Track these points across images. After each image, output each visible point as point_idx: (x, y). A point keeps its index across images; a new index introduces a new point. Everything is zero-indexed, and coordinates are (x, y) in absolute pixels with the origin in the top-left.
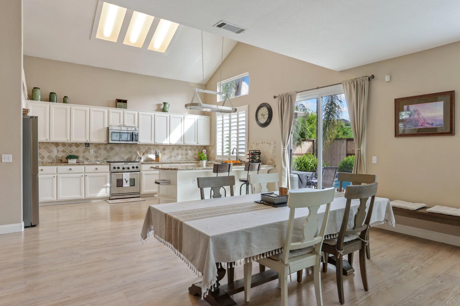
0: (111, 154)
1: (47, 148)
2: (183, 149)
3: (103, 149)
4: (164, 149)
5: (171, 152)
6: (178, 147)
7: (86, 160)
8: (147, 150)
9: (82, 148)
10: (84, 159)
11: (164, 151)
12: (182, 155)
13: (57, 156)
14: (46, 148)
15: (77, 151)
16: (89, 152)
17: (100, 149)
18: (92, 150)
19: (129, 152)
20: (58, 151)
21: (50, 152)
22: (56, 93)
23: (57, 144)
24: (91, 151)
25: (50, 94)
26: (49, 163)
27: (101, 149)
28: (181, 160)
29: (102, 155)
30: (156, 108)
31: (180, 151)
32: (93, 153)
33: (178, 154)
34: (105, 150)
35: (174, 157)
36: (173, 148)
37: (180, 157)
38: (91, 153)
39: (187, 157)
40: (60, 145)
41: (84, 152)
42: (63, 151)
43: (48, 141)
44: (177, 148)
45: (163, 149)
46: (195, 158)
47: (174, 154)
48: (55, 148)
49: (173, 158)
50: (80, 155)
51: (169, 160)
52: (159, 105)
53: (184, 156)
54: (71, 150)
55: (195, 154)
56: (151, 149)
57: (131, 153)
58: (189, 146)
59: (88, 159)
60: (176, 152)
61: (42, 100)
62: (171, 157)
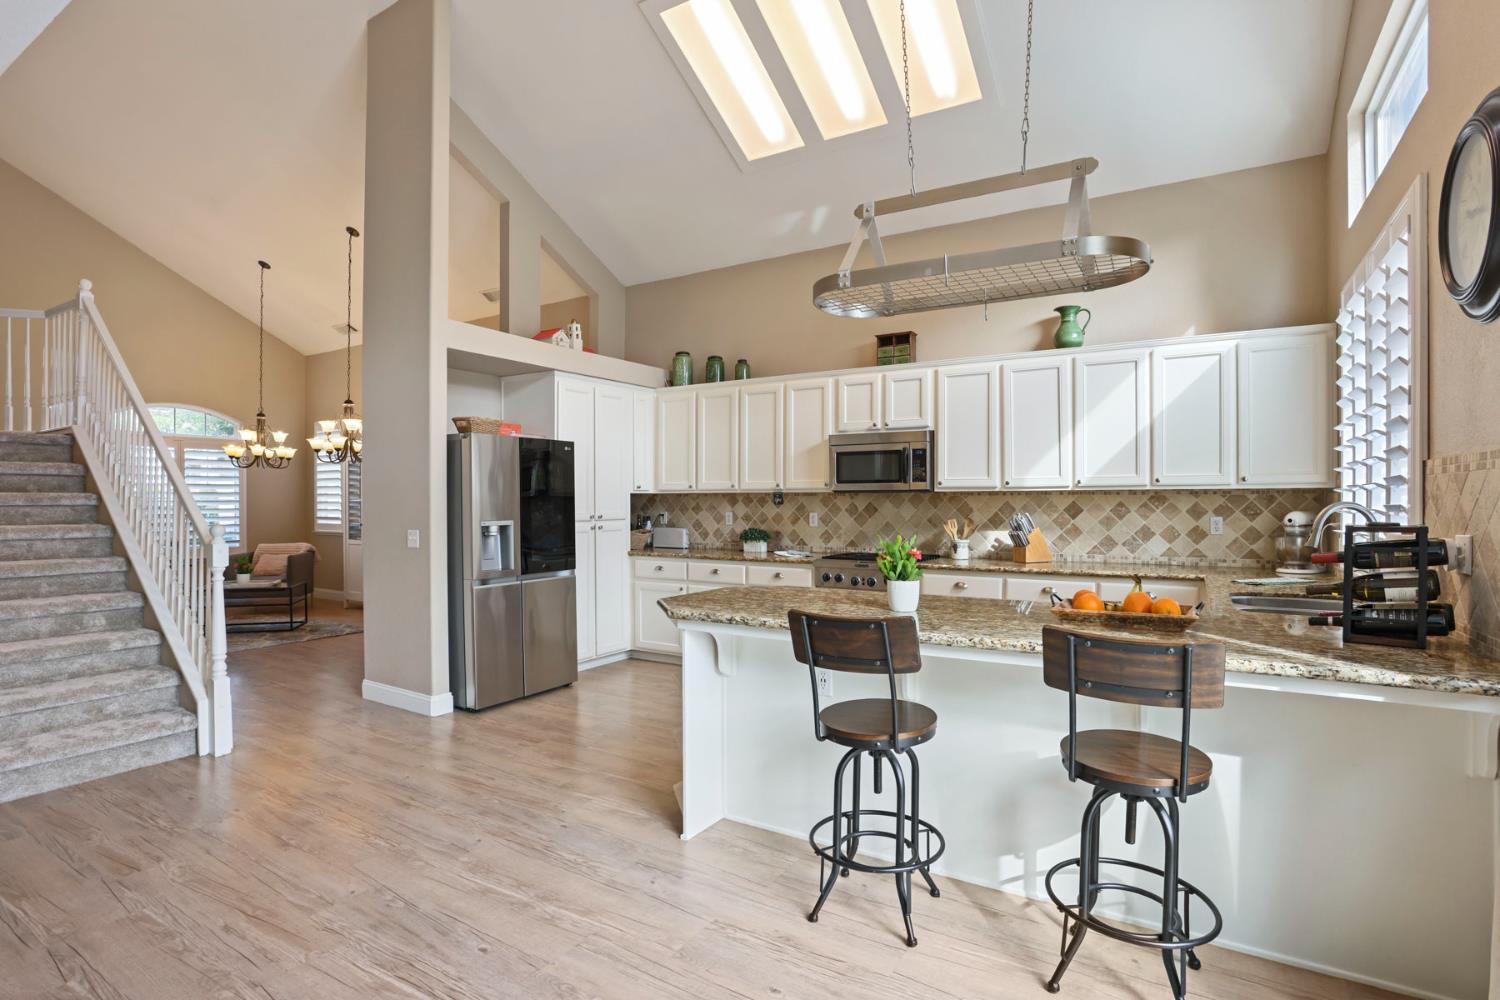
0: (871, 525)
1: (714, 507)
2: (1174, 509)
3: (847, 510)
4: (1074, 511)
5: (1107, 523)
6: (1145, 499)
7: (799, 544)
8: (996, 514)
9: (787, 510)
10: (793, 541)
11: (1074, 517)
12: (1171, 535)
13: (733, 531)
14: (712, 508)
15: (778, 518)
16: (807, 519)
17: (836, 510)
18: (816, 514)
19: (930, 521)
20: (735, 518)
21: (719, 519)
22: (721, 358)
23: (732, 498)
24: (813, 517)
25: (706, 360)
26: (717, 549)
27: (838, 509)
28: (1165, 560)
29: (841, 532)
30: (1035, 337)
31: (1158, 519)
32: (816, 524)
33: (1146, 534)
34: (851, 514)
35: (1124, 544)
36: (1121, 504)
37: (1156, 548)
38: (811, 525)
39: (1203, 546)
40: (740, 499)
41: (795, 521)
42: (747, 518)
43: (694, 490)
44: (1145, 505)
45: (1067, 510)
46: (1252, 554)
47: (1123, 530)
48: (729, 508)
49: (1119, 552)
50: (786, 528)
51: (1099, 558)
52: (1045, 324)
53: (1183, 545)
54: (763, 514)
55: (1253, 535)
56: (1014, 510)
57: (935, 526)
58: (1215, 492)
59: (805, 544)
60: (1135, 520)
61: (691, 382)
62: (1110, 543)
